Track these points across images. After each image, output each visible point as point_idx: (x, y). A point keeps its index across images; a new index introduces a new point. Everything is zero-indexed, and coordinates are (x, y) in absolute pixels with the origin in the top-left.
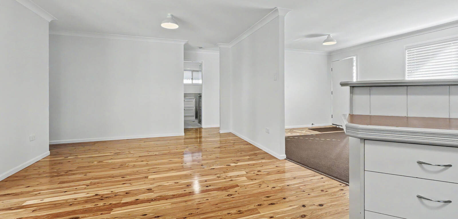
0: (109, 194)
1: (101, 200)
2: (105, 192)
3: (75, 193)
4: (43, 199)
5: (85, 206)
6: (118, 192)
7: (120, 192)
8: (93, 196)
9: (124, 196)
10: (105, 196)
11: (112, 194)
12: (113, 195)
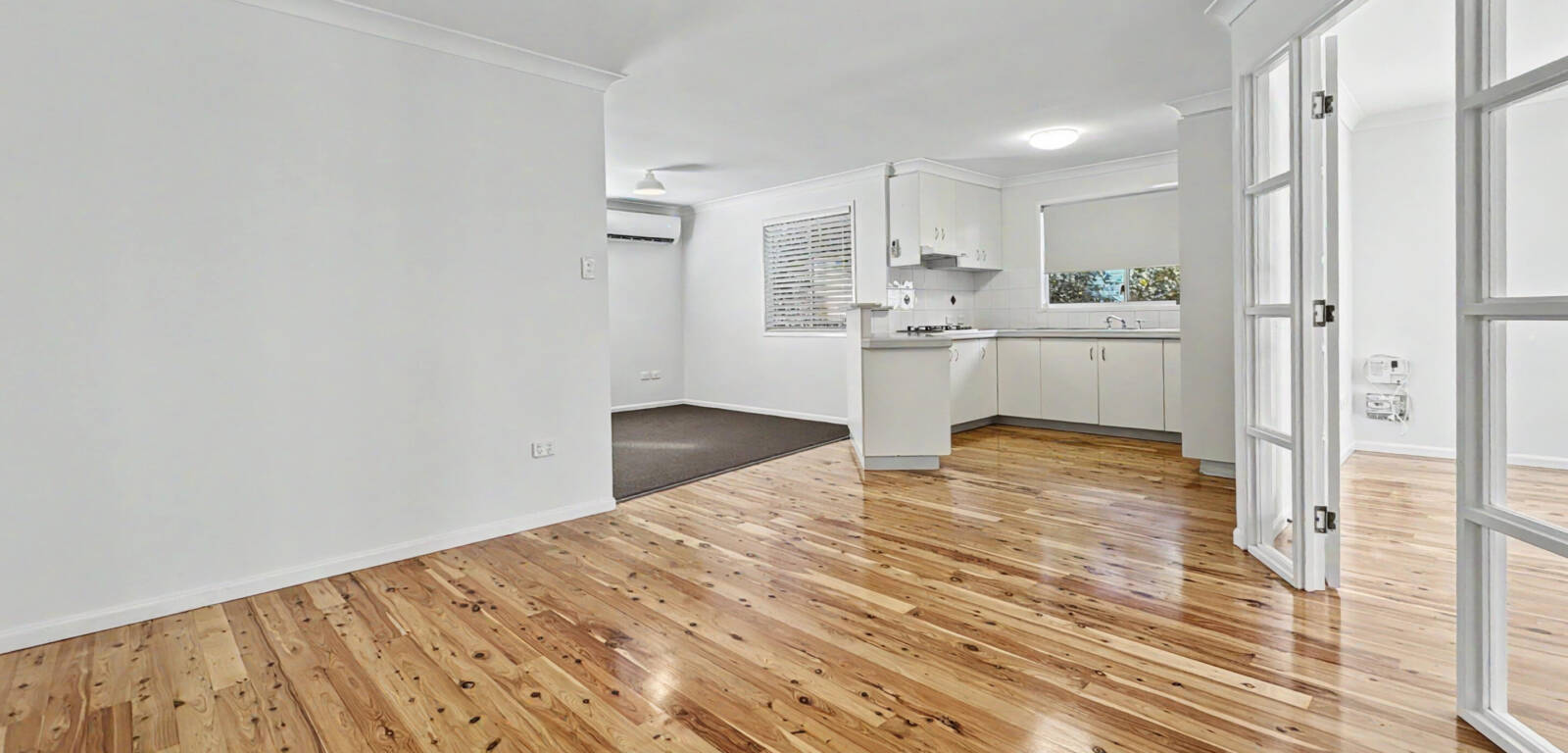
0: (1052, 613)
1: (1076, 607)
2: (1058, 622)
3: (1145, 661)
4: (1244, 687)
5: (1116, 610)
6: (1027, 606)
7: (1022, 605)
8: (1092, 626)
9: (1020, 593)
10: (1062, 611)
11: (1041, 610)
12: (1042, 605)
